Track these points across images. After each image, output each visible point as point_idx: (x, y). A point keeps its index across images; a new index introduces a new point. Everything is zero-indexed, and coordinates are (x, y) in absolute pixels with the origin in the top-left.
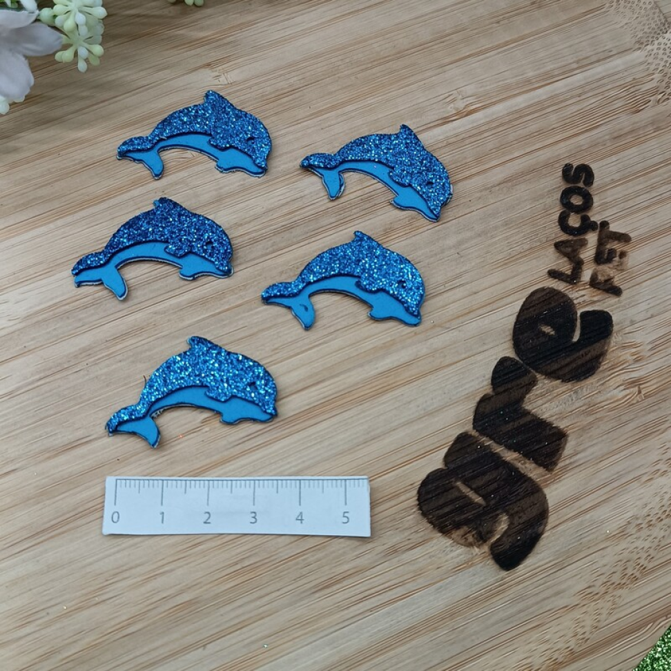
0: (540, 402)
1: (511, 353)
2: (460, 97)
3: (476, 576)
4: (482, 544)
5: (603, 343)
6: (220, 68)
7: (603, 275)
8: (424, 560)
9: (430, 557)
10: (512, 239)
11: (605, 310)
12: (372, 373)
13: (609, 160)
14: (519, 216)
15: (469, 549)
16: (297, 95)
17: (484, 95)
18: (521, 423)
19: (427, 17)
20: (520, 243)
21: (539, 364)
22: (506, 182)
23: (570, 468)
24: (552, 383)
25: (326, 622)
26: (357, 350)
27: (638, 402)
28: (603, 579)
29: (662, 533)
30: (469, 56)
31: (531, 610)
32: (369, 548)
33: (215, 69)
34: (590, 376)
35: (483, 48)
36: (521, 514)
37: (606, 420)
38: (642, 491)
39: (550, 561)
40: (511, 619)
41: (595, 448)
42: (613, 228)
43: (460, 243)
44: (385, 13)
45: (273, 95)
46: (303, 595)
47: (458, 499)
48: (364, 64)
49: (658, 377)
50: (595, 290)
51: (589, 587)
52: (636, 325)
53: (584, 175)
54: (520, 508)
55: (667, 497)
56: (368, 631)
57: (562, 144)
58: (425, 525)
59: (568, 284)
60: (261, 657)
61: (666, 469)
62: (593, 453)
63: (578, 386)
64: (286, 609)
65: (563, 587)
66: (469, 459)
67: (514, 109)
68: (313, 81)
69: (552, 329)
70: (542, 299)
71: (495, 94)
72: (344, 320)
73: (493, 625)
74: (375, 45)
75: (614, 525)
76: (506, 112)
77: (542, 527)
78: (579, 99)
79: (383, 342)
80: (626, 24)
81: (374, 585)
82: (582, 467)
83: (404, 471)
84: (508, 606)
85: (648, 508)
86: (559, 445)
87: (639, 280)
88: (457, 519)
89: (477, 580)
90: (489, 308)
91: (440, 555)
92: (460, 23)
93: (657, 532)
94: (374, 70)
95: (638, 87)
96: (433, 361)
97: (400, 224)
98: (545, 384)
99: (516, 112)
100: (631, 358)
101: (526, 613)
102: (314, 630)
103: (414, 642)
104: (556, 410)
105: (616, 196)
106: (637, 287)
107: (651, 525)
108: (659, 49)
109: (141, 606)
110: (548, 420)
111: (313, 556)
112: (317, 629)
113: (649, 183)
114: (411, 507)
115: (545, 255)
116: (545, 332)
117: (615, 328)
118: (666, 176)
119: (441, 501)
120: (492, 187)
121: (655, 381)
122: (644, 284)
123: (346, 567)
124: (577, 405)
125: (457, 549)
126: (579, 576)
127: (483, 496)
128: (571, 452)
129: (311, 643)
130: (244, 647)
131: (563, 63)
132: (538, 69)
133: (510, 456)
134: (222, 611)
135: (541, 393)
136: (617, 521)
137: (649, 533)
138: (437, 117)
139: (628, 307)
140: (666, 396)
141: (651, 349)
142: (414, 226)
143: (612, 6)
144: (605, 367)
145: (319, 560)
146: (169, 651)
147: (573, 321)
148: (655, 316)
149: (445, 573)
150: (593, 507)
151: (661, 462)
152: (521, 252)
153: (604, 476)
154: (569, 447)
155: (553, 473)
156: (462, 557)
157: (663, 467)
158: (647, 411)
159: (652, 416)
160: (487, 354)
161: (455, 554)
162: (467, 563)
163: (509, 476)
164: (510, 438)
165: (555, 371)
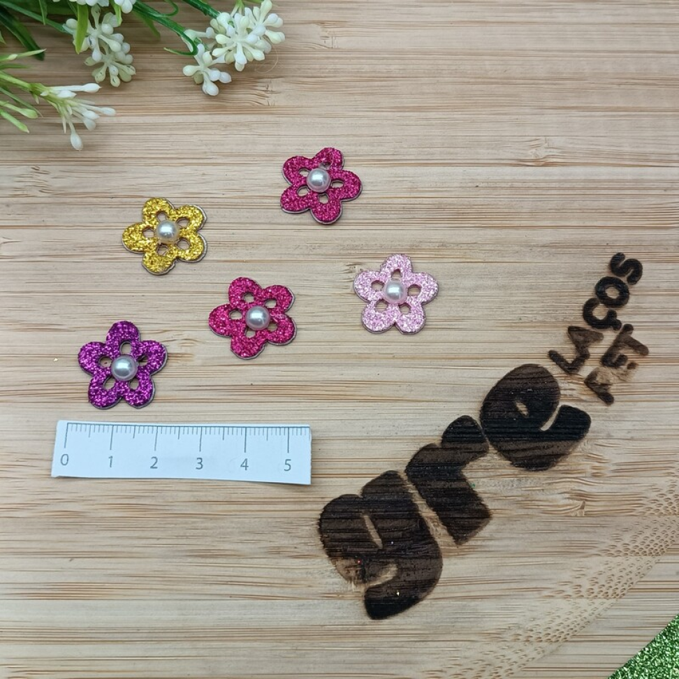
0: (480, 474)
1: (475, 416)
2: (546, 145)
3: (341, 610)
4: (360, 583)
5: (570, 444)
6: (332, 30)
7: (602, 378)
8: (301, 573)
9: (307, 573)
10: (528, 305)
11: (588, 413)
12: (336, 376)
13: (665, 266)
14: (547, 285)
15: (346, 582)
16: (390, 83)
17: (570, 153)
18: (453, 486)
19: (551, 53)
20: (535, 312)
21: (497, 437)
22: (551, 247)
23: (479, 549)
24: (500, 461)
25: (186, 587)
26: (332, 349)
27: (576, 516)
28: (457, 670)
29: (534, 654)
30: (573, 108)
31: (376, 666)
32: (255, 539)
33: (326, 29)
34: (541, 470)
35: (593, 105)
36: (411, 573)
37: (535, 519)
38: (538, 604)
39: (415, 629)
40: (353, 665)
41: (512, 542)
42: (636, 335)
43: (477, 288)
44: (511, 34)
45: (368, 75)
46: (177, 554)
47: (360, 530)
48: (468, 77)
49: (609, 501)
50: (588, 389)
51: (441, 671)
52: (611, 441)
53: (632, 270)
54: (413, 566)
55: (558, 621)
56: (220, 614)
57: (624, 232)
58: (316, 541)
59: (563, 372)
60: (116, 592)
61: (570, 594)
62: (508, 546)
63: (524, 474)
64: (157, 559)
65: (418, 658)
66: (387, 498)
67: (594, 178)
68: (411, 76)
69: (526, 409)
70: (531, 376)
71: (581, 155)
72: (333, 315)
73: (334, 663)
74: (487, 63)
75: (495, 624)
76: (583, 178)
77: (425, 594)
78: (663, 193)
79: (359, 351)
81: (243, 574)
82: (490, 554)
83: (321, 482)
84: (356, 652)
86: (480, 523)
87: (636, 397)
88: (349, 549)
89: (339, 614)
90: (474, 362)
91: (316, 575)
92: (581, 71)
93: (530, 651)
94: (475, 87)
96: (397, 391)
97: (429, 246)
98: (493, 459)
99: (594, 181)
100: (590, 471)
101: (370, 666)
102: (172, 590)
103: (256, 644)
104: (492, 489)
105: (655, 305)
106: (631, 403)
107: (528, 641)
109: (36, 497)
110: (479, 495)
111: (202, 522)
112: (176, 590)
114: (312, 519)
115: (554, 333)
116: (517, 409)
117: (589, 435)
119: (343, 526)
120: (534, 246)
121: (603, 503)
122: (639, 404)
123: (227, 546)
124: (516, 494)
125: (335, 577)
126: (437, 656)
127: (382, 540)
128: (487, 535)
129: (164, 600)
131: (668, 151)
132: (639, 148)
133: (427, 513)
134: (102, 534)
135: (486, 466)
136: (498, 621)
137: (522, 647)
138: (513, 156)
139: (612, 419)
140: (607, 523)
141: (614, 471)
142: (441, 253)
145: (206, 529)
146: (41, 549)
147: (551, 410)
148: (635, 440)
149: (313, 594)
150: (482, 598)
151: (571, 585)
152: (532, 321)
153: (507, 573)
154: (488, 530)
155: (460, 547)
156: (337, 586)
157: (569, 590)
158: (581, 529)
159: (583, 537)
160: (451, 405)
161: (331, 580)
162: (339, 594)
163: (417, 532)
164: (436, 496)
165: (509, 451)
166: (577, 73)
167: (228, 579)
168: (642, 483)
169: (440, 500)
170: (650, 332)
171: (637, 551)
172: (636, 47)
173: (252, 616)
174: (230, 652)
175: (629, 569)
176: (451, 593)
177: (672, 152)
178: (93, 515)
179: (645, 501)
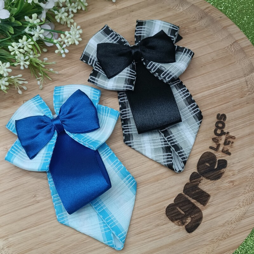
0: (204, 186)
1: (196, 171)
7: (226, 149)
8: (166, 228)
9: (168, 228)
11: (225, 159)
13: (231, 113)
15: (179, 226)
23: (210, 205)
24: (207, 180)
27: (232, 187)
28: (217, 238)
29: (235, 226)
31: (195, 245)
32: (151, 224)
37: (222, 192)
38: (231, 213)
39: (202, 232)
41: (218, 200)
42: (231, 134)
49: (239, 180)
50: (223, 153)
52: (234, 164)
55: (238, 216)
56: (149, 247)
57: (218, 107)
58: (167, 219)
59: (215, 151)
62: (217, 202)
63: (215, 182)
65: (205, 239)
66: (181, 201)
69: (208, 165)
76: (201, 96)
78: (224, 93)
80: (242, 68)
82: (214, 205)
83: (163, 203)
85: (232, 219)
88: (176, 218)
89: (180, 235)
91: (171, 228)
93: (233, 226)
95: (243, 90)
98: (205, 180)
99: (204, 96)
100: (232, 174)
103: (161, 251)
104: (208, 188)
105: (232, 124)
106: (236, 153)
107: (232, 224)
108: (251, 77)
110: (205, 191)
111: (135, 225)
113: (243, 121)
114: (164, 214)
115: (209, 142)
117: (228, 165)
118: (248, 118)
119: (172, 212)
121: (238, 182)
122: (238, 152)
123: (144, 229)
124: (214, 187)
126: (210, 236)
127: (184, 212)
128: (211, 201)
129: (133, 249)
131: (221, 81)
132: (213, 83)
133: (193, 201)
135: (204, 183)
136: (222, 222)
137: (231, 226)
139: (232, 159)
140: (241, 186)
141: (238, 172)
143: (238, 62)
144: (224, 176)
145: (137, 226)
147: (215, 162)
148: (240, 162)
149: (172, 233)
150: (215, 218)
151: (237, 206)
152: (202, 140)
153: (220, 209)
154: (211, 199)
155: (205, 207)
156: (177, 229)
157: (237, 207)
158: (235, 190)
159: (236, 192)
160: (189, 171)
161: (175, 227)
162: (178, 230)
163: (192, 206)
164: (194, 196)
165: (208, 177)
167: (148, 237)
169: (195, 196)
170: (234, 132)
171: (251, 190)
172: (202, 54)
173: (158, 244)
175: (251, 196)
176: (208, 219)
177: (222, 81)
179: (248, 177)
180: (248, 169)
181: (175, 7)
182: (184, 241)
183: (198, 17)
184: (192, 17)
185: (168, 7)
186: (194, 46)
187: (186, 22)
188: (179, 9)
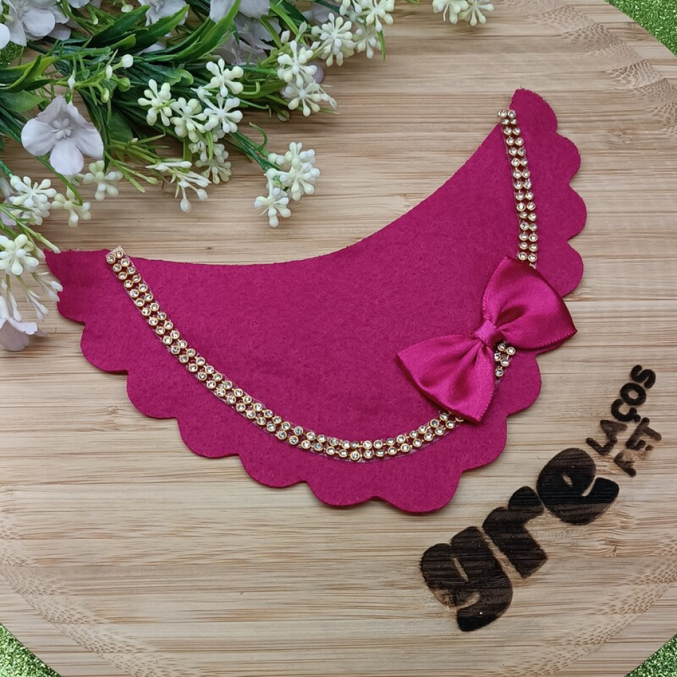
0: (538, 528)
1: (533, 487)
3: (440, 625)
6: (412, 200)
8: (410, 599)
9: (414, 599)
11: (617, 483)
14: (583, 390)
15: (443, 605)
17: (599, 291)
20: (575, 410)
22: (586, 361)
23: (539, 582)
24: (553, 519)
25: (327, 611)
27: (610, 557)
29: (582, 652)
30: (601, 256)
32: (375, 576)
35: (616, 254)
37: (580, 560)
38: (584, 619)
40: (451, 664)
41: (563, 576)
42: (651, 426)
46: (319, 587)
49: (634, 546)
50: (616, 465)
52: (635, 503)
55: (599, 629)
56: (352, 629)
57: (642, 349)
58: (420, 577)
60: (275, 615)
61: (607, 611)
62: (560, 579)
63: (571, 528)
64: (304, 592)
67: (617, 309)
76: (609, 309)
81: (368, 601)
82: (548, 585)
83: (421, 535)
85: (582, 632)
87: (653, 471)
89: (440, 629)
90: (531, 448)
91: (421, 601)
92: (605, 228)
93: (580, 650)
98: (547, 517)
99: (617, 311)
100: (620, 524)
102: (316, 613)
104: (547, 538)
105: (665, 403)
106: (649, 475)
107: (578, 644)
109: (212, 549)
110: (538, 543)
111: (336, 565)
114: (415, 561)
115: (590, 425)
117: (618, 498)
120: (573, 361)
121: (629, 548)
122: (655, 476)
123: (354, 581)
124: (564, 541)
125: (435, 602)
126: (511, 656)
128: (544, 571)
129: (311, 620)
130: (267, 604)
131: (672, 288)
132: (650, 285)
133: (500, 556)
134: (263, 575)
135: (542, 522)
136: (555, 631)
137: (574, 648)
139: (635, 487)
141: (637, 524)
145: (339, 569)
148: (653, 502)
149: (419, 614)
150: (542, 615)
151: (607, 605)
152: (573, 417)
153: (560, 598)
154: (545, 568)
155: (526, 580)
156: (436, 608)
157: (607, 609)
158: (614, 566)
159: (616, 571)
160: (515, 479)
161: (432, 605)
162: (438, 614)
166: (602, 230)
168: (659, 533)
170: (661, 423)
172: (647, 209)
174: (360, 656)
176: (521, 612)
178: (255, 561)
179: (660, 546)
180: (667, 525)
181: (618, 73)
182: (444, 646)
183: (667, 115)
184: (652, 111)
185: (600, 68)
186: (633, 182)
187: (634, 117)
188: (625, 82)
